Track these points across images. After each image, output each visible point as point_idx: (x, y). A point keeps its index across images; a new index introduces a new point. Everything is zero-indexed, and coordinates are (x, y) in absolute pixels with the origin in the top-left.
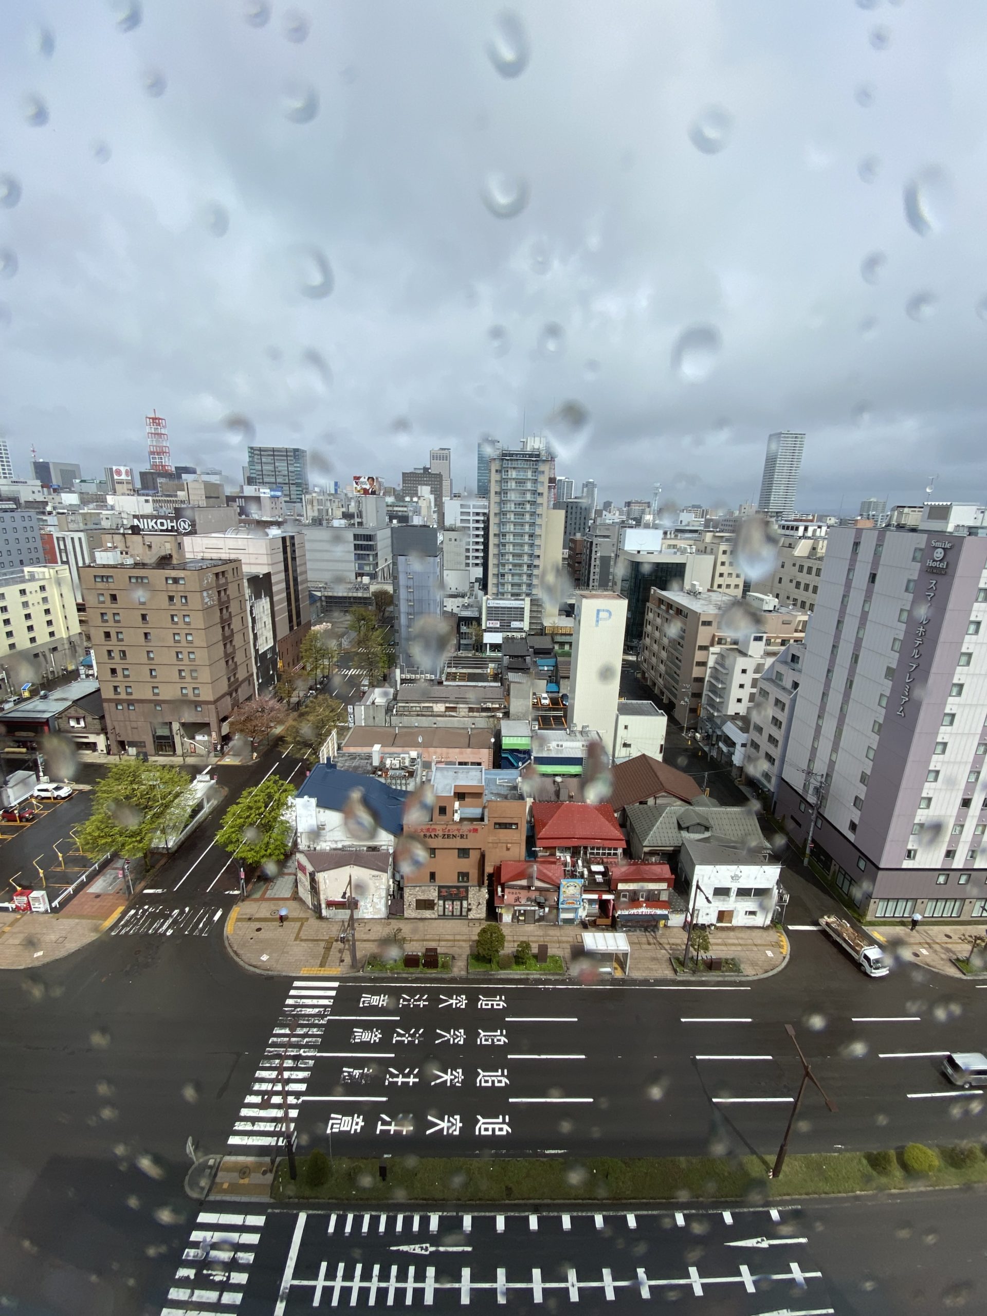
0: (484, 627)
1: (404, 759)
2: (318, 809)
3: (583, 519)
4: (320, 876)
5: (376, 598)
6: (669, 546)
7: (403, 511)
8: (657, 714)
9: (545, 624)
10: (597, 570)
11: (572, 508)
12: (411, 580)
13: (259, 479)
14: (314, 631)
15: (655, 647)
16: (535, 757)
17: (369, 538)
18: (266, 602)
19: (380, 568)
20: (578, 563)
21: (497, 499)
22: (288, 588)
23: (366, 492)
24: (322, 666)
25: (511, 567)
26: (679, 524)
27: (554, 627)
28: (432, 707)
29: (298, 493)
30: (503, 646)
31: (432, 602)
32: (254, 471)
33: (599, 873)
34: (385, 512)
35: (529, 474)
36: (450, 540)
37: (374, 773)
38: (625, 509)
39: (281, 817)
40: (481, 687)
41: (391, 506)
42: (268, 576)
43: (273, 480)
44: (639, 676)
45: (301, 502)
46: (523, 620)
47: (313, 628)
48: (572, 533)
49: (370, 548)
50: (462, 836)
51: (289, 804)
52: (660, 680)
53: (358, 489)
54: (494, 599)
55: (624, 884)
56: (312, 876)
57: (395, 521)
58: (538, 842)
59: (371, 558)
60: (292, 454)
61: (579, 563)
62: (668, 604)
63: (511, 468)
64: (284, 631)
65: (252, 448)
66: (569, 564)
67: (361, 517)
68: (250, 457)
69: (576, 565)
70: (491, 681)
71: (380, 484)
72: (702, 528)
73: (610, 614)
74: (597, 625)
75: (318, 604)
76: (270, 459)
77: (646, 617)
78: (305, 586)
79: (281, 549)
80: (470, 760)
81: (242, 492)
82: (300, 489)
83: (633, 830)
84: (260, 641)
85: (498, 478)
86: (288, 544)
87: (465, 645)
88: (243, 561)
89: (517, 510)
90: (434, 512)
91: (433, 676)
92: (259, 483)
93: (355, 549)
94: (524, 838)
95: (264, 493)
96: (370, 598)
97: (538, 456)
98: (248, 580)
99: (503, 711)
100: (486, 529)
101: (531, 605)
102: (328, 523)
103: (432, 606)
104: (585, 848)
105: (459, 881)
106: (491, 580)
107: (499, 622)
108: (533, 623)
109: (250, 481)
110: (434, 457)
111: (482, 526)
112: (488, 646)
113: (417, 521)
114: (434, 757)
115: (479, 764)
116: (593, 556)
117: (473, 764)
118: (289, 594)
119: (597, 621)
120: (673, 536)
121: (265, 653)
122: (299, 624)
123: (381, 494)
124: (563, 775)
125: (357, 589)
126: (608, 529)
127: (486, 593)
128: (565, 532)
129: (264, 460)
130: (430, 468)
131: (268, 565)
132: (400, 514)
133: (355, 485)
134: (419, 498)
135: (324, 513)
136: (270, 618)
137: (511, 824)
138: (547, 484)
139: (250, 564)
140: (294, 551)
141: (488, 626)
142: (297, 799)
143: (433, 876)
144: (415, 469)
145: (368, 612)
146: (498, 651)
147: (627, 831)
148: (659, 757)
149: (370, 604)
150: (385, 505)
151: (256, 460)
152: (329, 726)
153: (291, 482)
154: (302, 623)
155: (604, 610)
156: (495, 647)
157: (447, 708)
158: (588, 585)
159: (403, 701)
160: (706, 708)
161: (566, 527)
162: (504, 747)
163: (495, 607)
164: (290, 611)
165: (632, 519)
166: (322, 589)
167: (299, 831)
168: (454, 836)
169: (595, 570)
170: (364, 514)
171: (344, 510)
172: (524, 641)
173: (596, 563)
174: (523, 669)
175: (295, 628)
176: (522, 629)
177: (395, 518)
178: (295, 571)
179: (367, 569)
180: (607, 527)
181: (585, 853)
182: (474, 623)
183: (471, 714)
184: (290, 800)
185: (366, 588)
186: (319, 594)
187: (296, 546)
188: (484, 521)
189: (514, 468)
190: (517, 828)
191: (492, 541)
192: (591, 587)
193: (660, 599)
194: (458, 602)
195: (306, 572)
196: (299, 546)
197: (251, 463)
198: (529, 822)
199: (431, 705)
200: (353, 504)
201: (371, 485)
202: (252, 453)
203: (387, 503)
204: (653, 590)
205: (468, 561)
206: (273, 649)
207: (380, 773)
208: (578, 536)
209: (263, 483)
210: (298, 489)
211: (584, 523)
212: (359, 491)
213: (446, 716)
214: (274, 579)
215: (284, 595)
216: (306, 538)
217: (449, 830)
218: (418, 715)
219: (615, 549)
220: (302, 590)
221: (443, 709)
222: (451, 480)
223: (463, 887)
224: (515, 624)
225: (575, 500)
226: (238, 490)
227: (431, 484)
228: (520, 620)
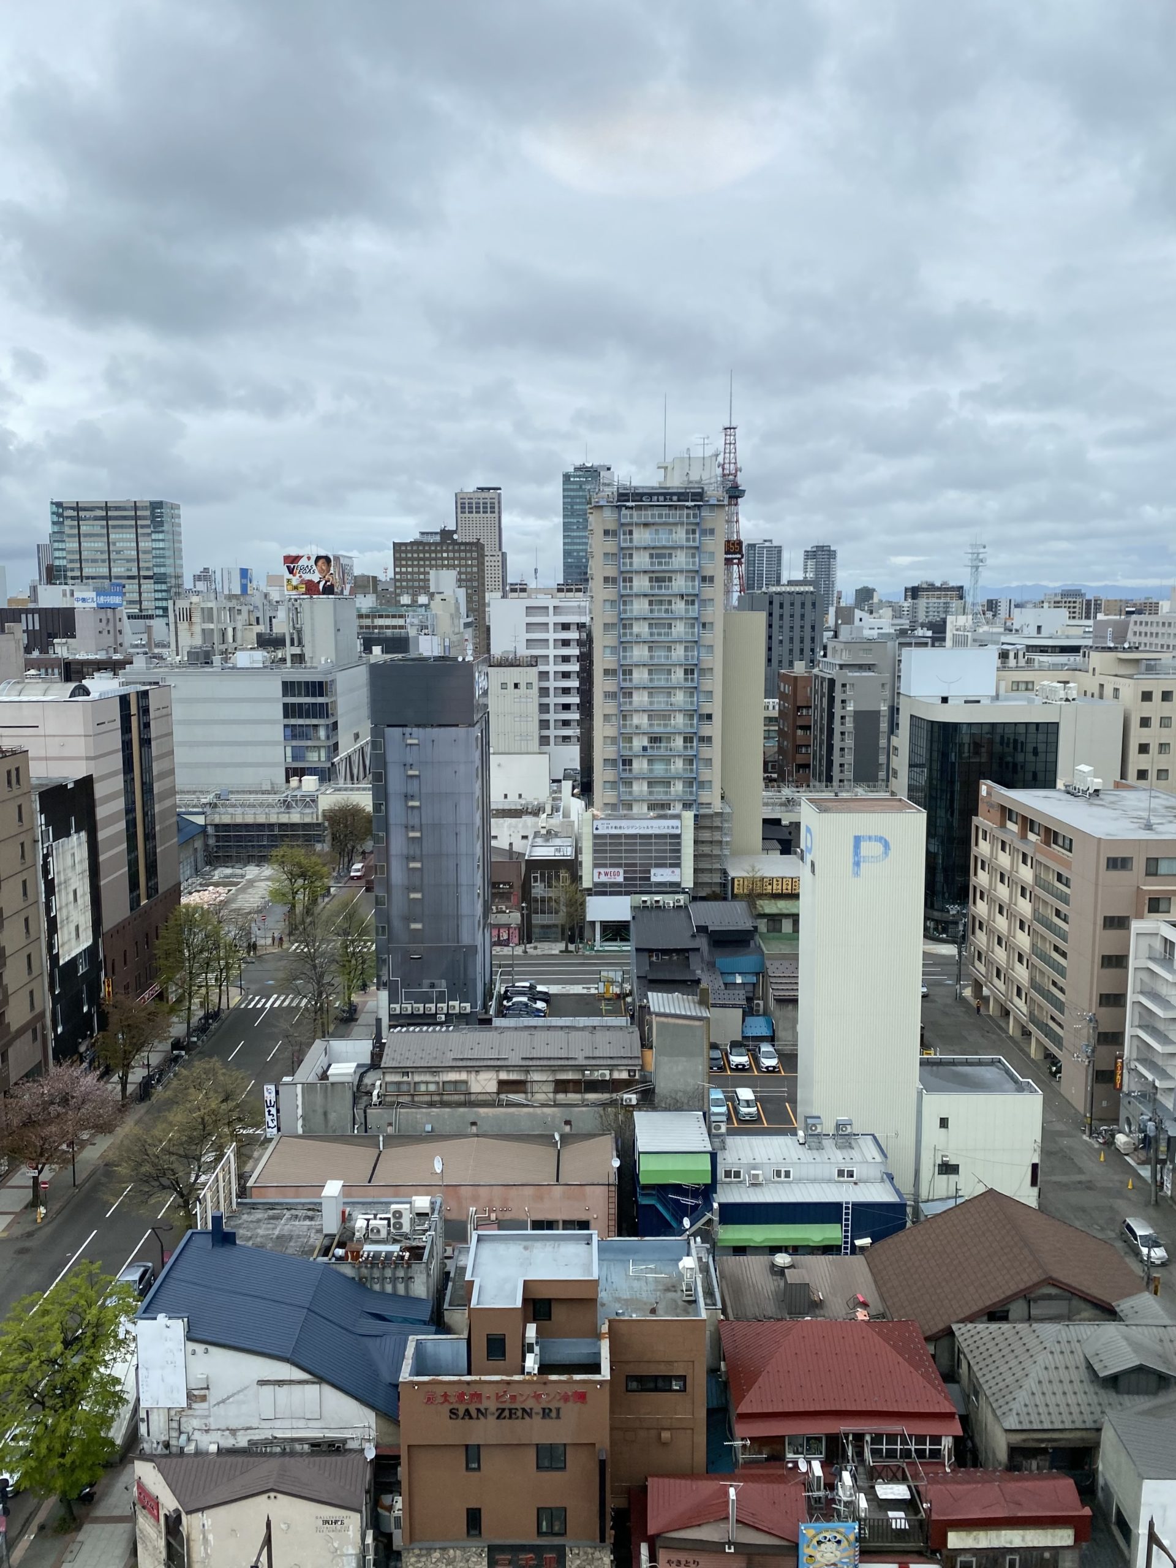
0: (587, 883)
1: (398, 1214)
2: (191, 1346)
3: (808, 629)
4: (191, 1524)
5: (331, 825)
6: (1016, 686)
7: (394, 627)
8: (1020, 1088)
9: (732, 873)
10: (849, 742)
11: (781, 606)
12: (416, 782)
13: (72, 570)
14: (187, 906)
15: (1001, 923)
16: (720, 1205)
17: (318, 688)
18: (80, 844)
19: (343, 754)
20: (802, 727)
21: (610, 593)
22: (130, 810)
23: (311, 588)
24: (203, 991)
25: (646, 743)
26: (1034, 633)
27: (753, 880)
28: (466, 1082)
29: (159, 595)
30: (632, 927)
31: (463, 830)
32: (64, 554)
33: (896, 1504)
34: (356, 630)
35: (680, 535)
36: (504, 686)
37: (326, 1251)
38: (906, 604)
39: (102, 1370)
40: (584, 1028)
41: (367, 616)
42: (86, 784)
43: (104, 571)
44: (968, 993)
45: (165, 615)
46: (678, 865)
47: (184, 900)
48: (785, 663)
49: (321, 711)
50: (546, 1413)
51: (121, 1336)
52: (1020, 1003)
53: (294, 583)
54: (608, 817)
55: (963, 1534)
56: (173, 1526)
57: (377, 650)
58: (740, 1429)
59: (322, 733)
60: (148, 513)
61: (807, 728)
62: (1024, 818)
63: (637, 524)
64: (117, 911)
65: (59, 505)
66: (780, 732)
67: (300, 643)
68: (54, 523)
69: (799, 732)
70: (609, 1013)
71: (344, 571)
72: (1089, 642)
73: (887, 846)
74: (857, 874)
75: (198, 844)
76: (98, 527)
77: (974, 850)
78: (168, 803)
79: (118, 724)
80: (560, 1216)
81: (36, 601)
82: (164, 587)
83: (976, 1390)
84: (64, 935)
85: (611, 546)
86: (134, 710)
87: (543, 927)
88: (30, 754)
89: (656, 615)
90: (467, 625)
91: (468, 1005)
92: (73, 578)
93: (286, 716)
94: (702, 1414)
95: (84, 600)
96: (318, 825)
97: (699, 496)
98: (41, 795)
99: (640, 1087)
100: (586, 659)
101: (698, 827)
102: (226, 660)
103: (463, 836)
104: (859, 1437)
105: (540, 1533)
106: (601, 775)
107: (621, 871)
108: (703, 871)
109: (53, 575)
110: (465, 505)
111: (576, 652)
112: (598, 926)
113: (428, 647)
114: (472, 1209)
115: (584, 1225)
116: (838, 711)
117: (568, 1224)
118: (131, 825)
119: (857, 864)
120: (1022, 662)
121: (73, 962)
122: (152, 891)
123: (346, 592)
124: (795, 1250)
125: (289, 807)
126: (868, 651)
127: (589, 804)
128: (769, 660)
129: (83, 529)
130: (455, 532)
131: (88, 758)
132: (389, 632)
133: (288, 576)
134: (432, 596)
135: (216, 638)
136: (87, 881)
137: (668, 1379)
138: (721, 556)
139: (46, 759)
140: (147, 725)
141: (596, 880)
142: (141, 1323)
143: (474, 1519)
144: (422, 533)
145: (314, 859)
146: (622, 940)
147: (963, 1390)
148: (1029, 1196)
149: (320, 839)
150: (355, 614)
151: (67, 530)
152: (219, 1137)
153: (142, 573)
154: (160, 891)
155: (870, 838)
156: (616, 931)
157: (502, 1083)
158: (829, 779)
159: (395, 1070)
160: (1136, 1070)
161: (770, 649)
162: (643, 1180)
163: (612, 836)
164: (133, 865)
165: (922, 626)
166: (208, 810)
167: (143, 1404)
168: (527, 1413)
169: (845, 743)
170: (307, 639)
171: (261, 628)
172: (683, 914)
173: (845, 729)
174: (684, 982)
175: (144, 902)
176: (678, 884)
177: (378, 641)
178: (146, 769)
179: (314, 758)
180: (866, 646)
181: (860, 1454)
182: (563, 874)
183: (561, 1097)
184: (124, 1326)
185: (311, 801)
186: (200, 820)
187: (152, 714)
188: (580, 643)
189: (646, 525)
190: (684, 1390)
191: (601, 685)
192: (835, 783)
193: (1003, 808)
194: (525, 826)
195: (172, 772)
196: (158, 713)
197: (58, 536)
198: (713, 1371)
199: (463, 1076)
200: (282, 614)
201: (325, 572)
202: (59, 515)
203: (358, 610)
204: (985, 787)
205: (545, 733)
206: (91, 953)
207: (340, 1252)
208: (800, 668)
209: (81, 577)
210: (158, 587)
211: (813, 639)
212: (296, 588)
213: (500, 1105)
214: (100, 790)
215: (122, 825)
216: (175, 694)
217: (513, 1398)
218: (431, 1104)
219: (887, 693)
220: (161, 812)
221: (493, 1087)
222: (504, 555)
223: (552, 1548)
224: (659, 875)
225: (788, 589)
226: (26, 594)
227: (460, 566)
228: (672, 865)
